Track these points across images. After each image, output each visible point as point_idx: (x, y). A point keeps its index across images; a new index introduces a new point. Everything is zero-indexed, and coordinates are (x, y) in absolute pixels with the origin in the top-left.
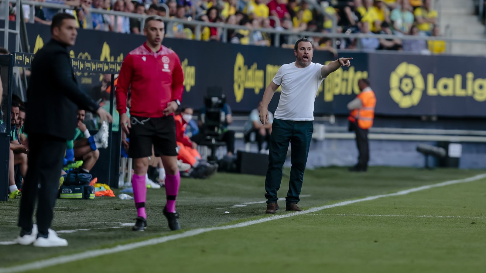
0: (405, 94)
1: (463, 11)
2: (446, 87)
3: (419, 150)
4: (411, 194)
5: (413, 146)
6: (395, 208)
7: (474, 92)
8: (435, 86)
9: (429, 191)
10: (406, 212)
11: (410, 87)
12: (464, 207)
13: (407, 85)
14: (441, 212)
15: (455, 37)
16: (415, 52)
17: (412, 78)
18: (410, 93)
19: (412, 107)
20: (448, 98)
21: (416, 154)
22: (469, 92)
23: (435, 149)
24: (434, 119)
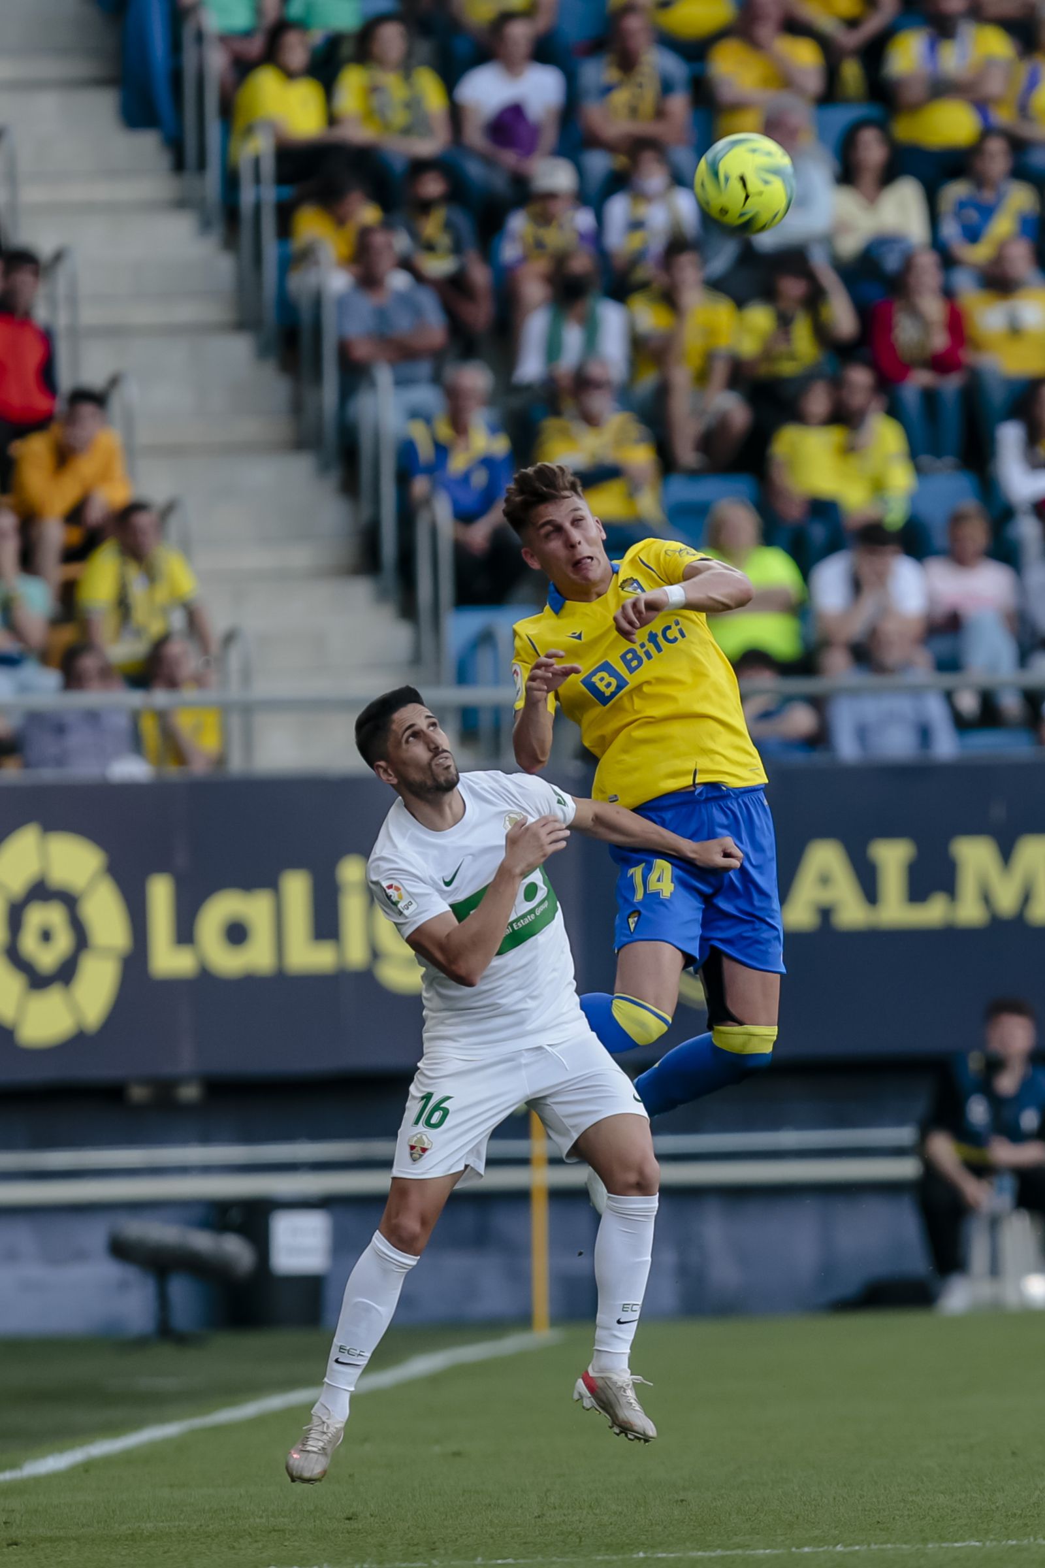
0: (37, 981)
1: (301, 557)
2: (237, 933)
3: (120, 1250)
4: (87, 1467)
5: (95, 1235)
6: (9, 1545)
7: (375, 954)
8: (185, 934)
9: (179, 1445)
10: (65, 1558)
11: (63, 942)
12: (349, 1519)
13: (46, 936)
14: (234, 1548)
15: (263, 688)
16: (83, 770)
17: (69, 901)
18: (66, 973)
19: (79, 1041)
20: (249, 983)
21: (109, 1270)
22: (356, 953)
23: (202, 1241)
24: (190, 1092)
